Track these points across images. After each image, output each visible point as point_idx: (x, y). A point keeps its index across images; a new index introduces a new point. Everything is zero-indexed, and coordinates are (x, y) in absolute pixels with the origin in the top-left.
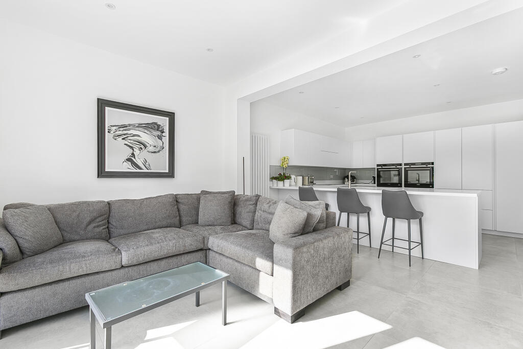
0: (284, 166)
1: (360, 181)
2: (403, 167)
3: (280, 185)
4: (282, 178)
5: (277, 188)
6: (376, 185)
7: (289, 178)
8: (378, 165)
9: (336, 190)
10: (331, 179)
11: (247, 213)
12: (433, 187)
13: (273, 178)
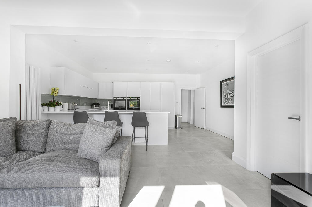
0: (55, 95)
1: (102, 107)
2: (127, 99)
3: (52, 110)
4: (52, 104)
5: (48, 112)
6: (113, 109)
7: (58, 104)
8: (114, 98)
9: (104, 112)
10: (86, 105)
11: (37, 137)
12: (140, 109)
13: (43, 105)
